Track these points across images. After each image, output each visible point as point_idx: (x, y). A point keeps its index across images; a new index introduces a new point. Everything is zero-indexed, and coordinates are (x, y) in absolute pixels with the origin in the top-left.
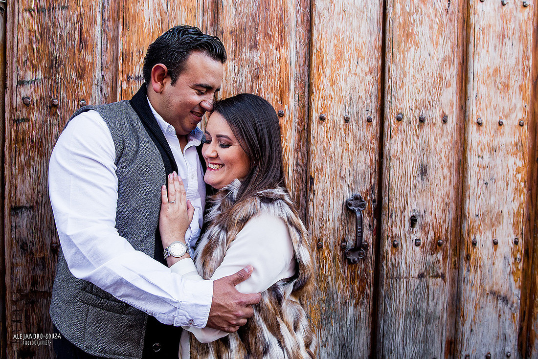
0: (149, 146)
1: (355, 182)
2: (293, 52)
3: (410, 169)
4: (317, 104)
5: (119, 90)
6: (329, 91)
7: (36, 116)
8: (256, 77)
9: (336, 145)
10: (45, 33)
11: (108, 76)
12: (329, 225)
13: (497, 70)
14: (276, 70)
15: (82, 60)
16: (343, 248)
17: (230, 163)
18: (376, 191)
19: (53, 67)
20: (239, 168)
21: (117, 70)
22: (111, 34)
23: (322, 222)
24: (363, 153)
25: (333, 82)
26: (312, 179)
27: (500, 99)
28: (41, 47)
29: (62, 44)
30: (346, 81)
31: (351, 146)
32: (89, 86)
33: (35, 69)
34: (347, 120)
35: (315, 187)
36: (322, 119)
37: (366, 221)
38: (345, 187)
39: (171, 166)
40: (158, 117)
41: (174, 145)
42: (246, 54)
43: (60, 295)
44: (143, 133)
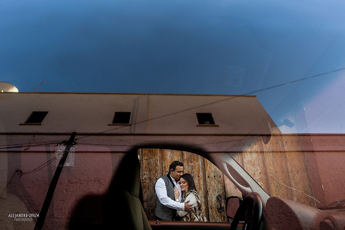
0: (170, 183)
1: (219, 191)
2: (200, 162)
3: (232, 187)
4: (207, 173)
5: (164, 174)
6: (210, 170)
7: (147, 181)
8: (192, 169)
9: (213, 183)
10: (148, 164)
11: (161, 171)
12: (213, 202)
13: (251, 161)
14: (197, 167)
15: (156, 169)
16: (218, 208)
17: (186, 186)
18: (224, 193)
19: (150, 171)
20: (187, 187)
21: (163, 170)
22: (161, 163)
23: (211, 202)
24: (220, 184)
25: (210, 168)
26: (208, 191)
27: (253, 168)
28: (148, 167)
29: (152, 166)
30: (213, 167)
31: (216, 183)
32: (158, 174)
33: (147, 171)
34: (215, 176)
35: (209, 193)
36: (208, 177)
37: (223, 201)
38: (216, 193)
39: (174, 186)
40: (171, 178)
41: (175, 183)
42: (190, 164)
43: (158, 209)
44: (169, 181)
